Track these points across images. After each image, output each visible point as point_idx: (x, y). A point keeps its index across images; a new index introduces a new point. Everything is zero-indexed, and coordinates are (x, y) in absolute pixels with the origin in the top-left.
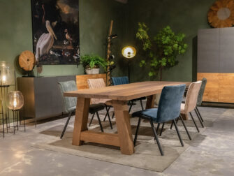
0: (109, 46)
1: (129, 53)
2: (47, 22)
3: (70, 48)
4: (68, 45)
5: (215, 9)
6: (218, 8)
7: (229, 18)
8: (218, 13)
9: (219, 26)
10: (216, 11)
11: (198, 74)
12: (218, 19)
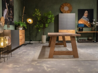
0: (23, 18)
1: (30, 22)
2: (6, 3)
3: (12, 17)
4: (11, 16)
5: (63, 6)
6: (64, 6)
7: (68, 10)
8: (64, 8)
9: (65, 13)
10: (64, 7)
11: (59, 30)
12: (64, 10)
